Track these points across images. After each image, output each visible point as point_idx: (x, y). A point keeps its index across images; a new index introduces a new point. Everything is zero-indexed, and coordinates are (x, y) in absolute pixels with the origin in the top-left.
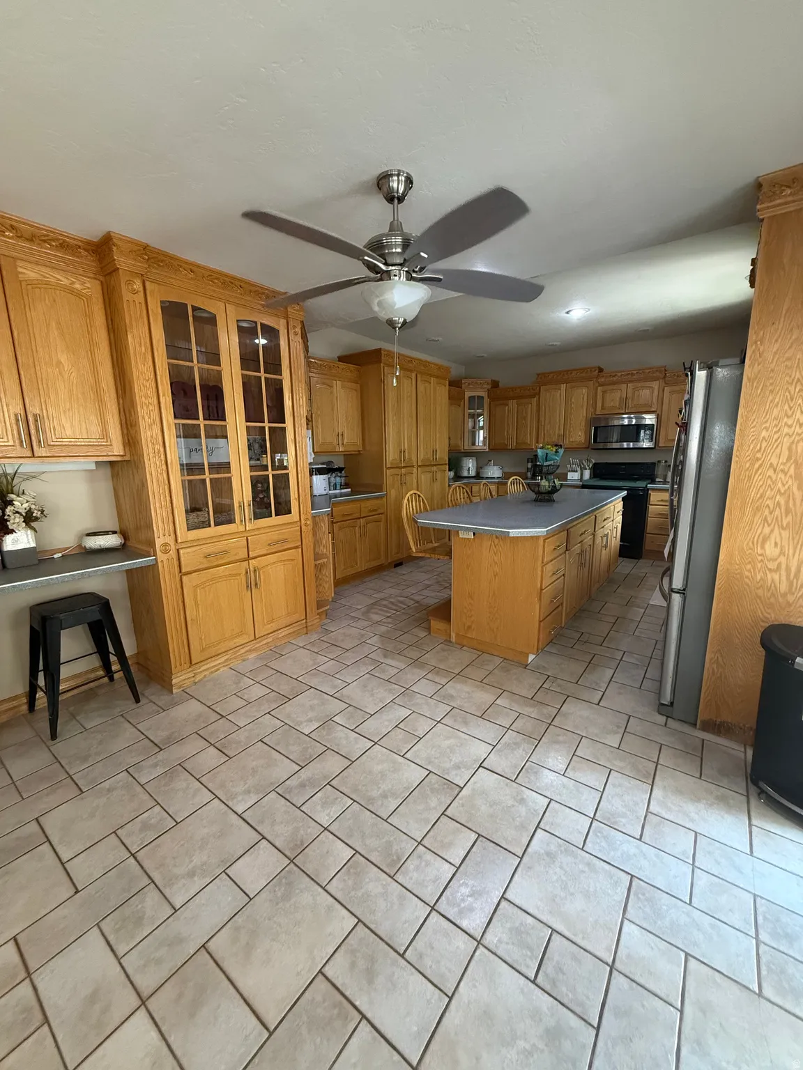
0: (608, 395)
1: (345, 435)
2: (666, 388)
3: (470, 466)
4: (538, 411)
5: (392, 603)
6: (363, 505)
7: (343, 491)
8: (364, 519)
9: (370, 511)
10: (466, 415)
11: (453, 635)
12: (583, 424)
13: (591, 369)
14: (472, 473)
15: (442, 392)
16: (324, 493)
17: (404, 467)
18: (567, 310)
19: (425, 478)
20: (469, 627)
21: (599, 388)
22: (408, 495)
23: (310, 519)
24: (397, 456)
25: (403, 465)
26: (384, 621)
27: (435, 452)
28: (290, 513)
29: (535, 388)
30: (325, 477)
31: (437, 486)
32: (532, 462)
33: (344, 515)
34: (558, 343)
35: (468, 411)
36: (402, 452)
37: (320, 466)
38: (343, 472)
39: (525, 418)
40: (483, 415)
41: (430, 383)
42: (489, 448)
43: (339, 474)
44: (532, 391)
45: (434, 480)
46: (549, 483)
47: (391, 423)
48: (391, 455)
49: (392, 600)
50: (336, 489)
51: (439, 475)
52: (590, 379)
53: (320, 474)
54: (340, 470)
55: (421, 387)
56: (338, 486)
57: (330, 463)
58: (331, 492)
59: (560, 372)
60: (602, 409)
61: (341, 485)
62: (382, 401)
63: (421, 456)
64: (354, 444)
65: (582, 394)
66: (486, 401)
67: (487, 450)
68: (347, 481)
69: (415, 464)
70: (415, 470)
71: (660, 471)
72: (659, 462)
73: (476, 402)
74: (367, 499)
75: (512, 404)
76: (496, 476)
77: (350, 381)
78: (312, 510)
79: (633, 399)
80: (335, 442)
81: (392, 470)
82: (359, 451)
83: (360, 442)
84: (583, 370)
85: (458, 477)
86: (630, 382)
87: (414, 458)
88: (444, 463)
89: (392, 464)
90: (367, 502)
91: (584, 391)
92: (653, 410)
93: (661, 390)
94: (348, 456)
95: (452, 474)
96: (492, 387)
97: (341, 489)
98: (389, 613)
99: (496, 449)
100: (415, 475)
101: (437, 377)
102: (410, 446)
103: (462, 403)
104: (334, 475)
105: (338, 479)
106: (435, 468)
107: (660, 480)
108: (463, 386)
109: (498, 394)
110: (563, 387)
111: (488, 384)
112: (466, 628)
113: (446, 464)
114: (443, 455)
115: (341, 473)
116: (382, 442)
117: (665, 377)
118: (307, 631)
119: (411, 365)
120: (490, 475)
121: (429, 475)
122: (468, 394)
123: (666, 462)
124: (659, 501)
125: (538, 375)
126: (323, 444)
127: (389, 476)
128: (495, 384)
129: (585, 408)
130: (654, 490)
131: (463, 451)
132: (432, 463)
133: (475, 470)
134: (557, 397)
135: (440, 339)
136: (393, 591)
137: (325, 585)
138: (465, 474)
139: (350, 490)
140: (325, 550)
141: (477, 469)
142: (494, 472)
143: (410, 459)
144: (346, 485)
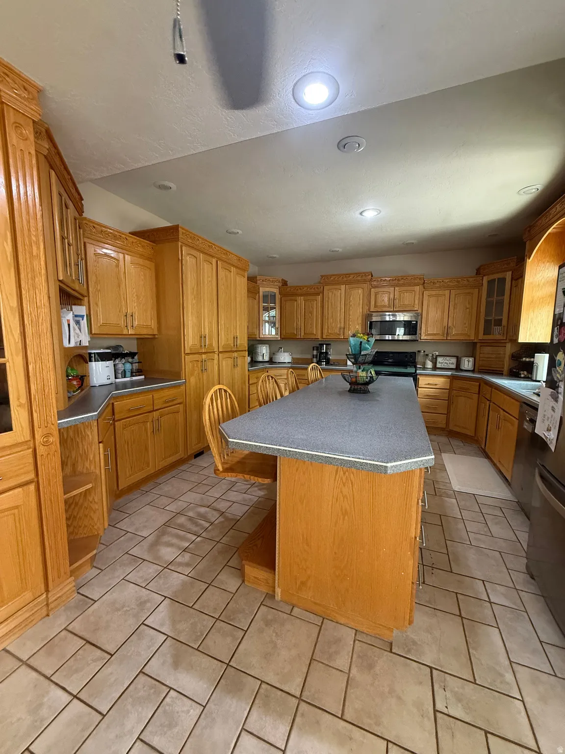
0: (379, 295)
1: (136, 316)
2: (425, 292)
3: (264, 352)
4: (323, 307)
5: (191, 519)
6: (156, 395)
7: (134, 378)
8: (158, 412)
9: (166, 402)
10: (261, 309)
11: (278, 591)
12: (360, 319)
13: (365, 274)
14: (266, 358)
15: (242, 283)
16: (109, 382)
17: (205, 353)
18: (362, 210)
19: (226, 364)
20: (303, 583)
21: (372, 289)
22: (212, 391)
23: (56, 433)
24: (197, 342)
25: (204, 350)
26: (179, 559)
27: (235, 338)
28: (11, 429)
29: (319, 287)
30: (110, 363)
31: (238, 371)
32: (317, 350)
33: (129, 410)
34: (340, 250)
35: (262, 304)
36: (202, 337)
37: (102, 351)
38: (136, 357)
39: (311, 313)
40: (275, 308)
41: (231, 272)
42: (281, 337)
43: (130, 360)
44: (317, 290)
45: (235, 366)
46: (367, 373)
47: (190, 306)
48: (190, 339)
49: (191, 514)
50: (125, 377)
51: (239, 361)
52: (365, 281)
53: (102, 361)
54: (132, 355)
55: (221, 273)
56: (128, 374)
57: (117, 347)
58: (118, 380)
59: (339, 275)
60: (375, 307)
61: (132, 373)
62: (180, 282)
63: (223, 342)
64: (147, 327)
65: (358, 294)
66: (278, 297)
67: (279, 339)
68: (141, 368)
69: (216, 350)
70: (216, 356)
71: (419, 359)
72: (419, 351)
73: (269, 298)
74: (162, 388)
75: (301, 300)
76: (286, 361)
77: (142, 256)
78: (59, 419)
79: (400, 300)
80: (122, 323)
81: (191, 356)
82: (154, 335)
83: (153, 324)
84: (358, 274)
85: (254, 362)
86: (397, 286)
87: (215, 344)
88: (244, 349)
89: (191, 349)
90: (162, 392)
91: (360, 291)
92: (416, 309)
93: (421, 294)
94: (142, 340)
95: (249, 359)
96: (282, 285)
97: (132, 376)
98: (186, 539)
99: (286, 338)
100: (216, 362)
101: (236, 267)
102: (211, 331)
103: (257, 297)
104: (124, 361)
105: (128, 366)
106: (236, 354)
107: (420, 366)
108: (258, 282)
109: (288, 292)
110: (343, 287)
111: (279, 282)
112: (298, 583)
113: (246, 350)
114: (243, 342)
115: (133, 358)
116: (180, 327)
117: (424, 283)
118: (48, 610)
119: (211, 250)
120: (282, 360)
121: (230, 361)
122: (261, 290)
123: (424, 352)
124: (426, 384)
125: (322, 276)
126: (104, 325)
127: (188, 364)
128: (285, 283)
129: (361, 306)
130: (421, 375)
131: (258, 339)
132: (233, 350)
133: (268, 356)
134: (337, 296)
135: (240, 232)
136: (192, 497)
137: (92, 514)
138: (260, 359)
139: (143, 377)
140: (92, 468)
141: (270, 355)
142: (285, 357)
143: (211, 345)
144: (139, 372)
